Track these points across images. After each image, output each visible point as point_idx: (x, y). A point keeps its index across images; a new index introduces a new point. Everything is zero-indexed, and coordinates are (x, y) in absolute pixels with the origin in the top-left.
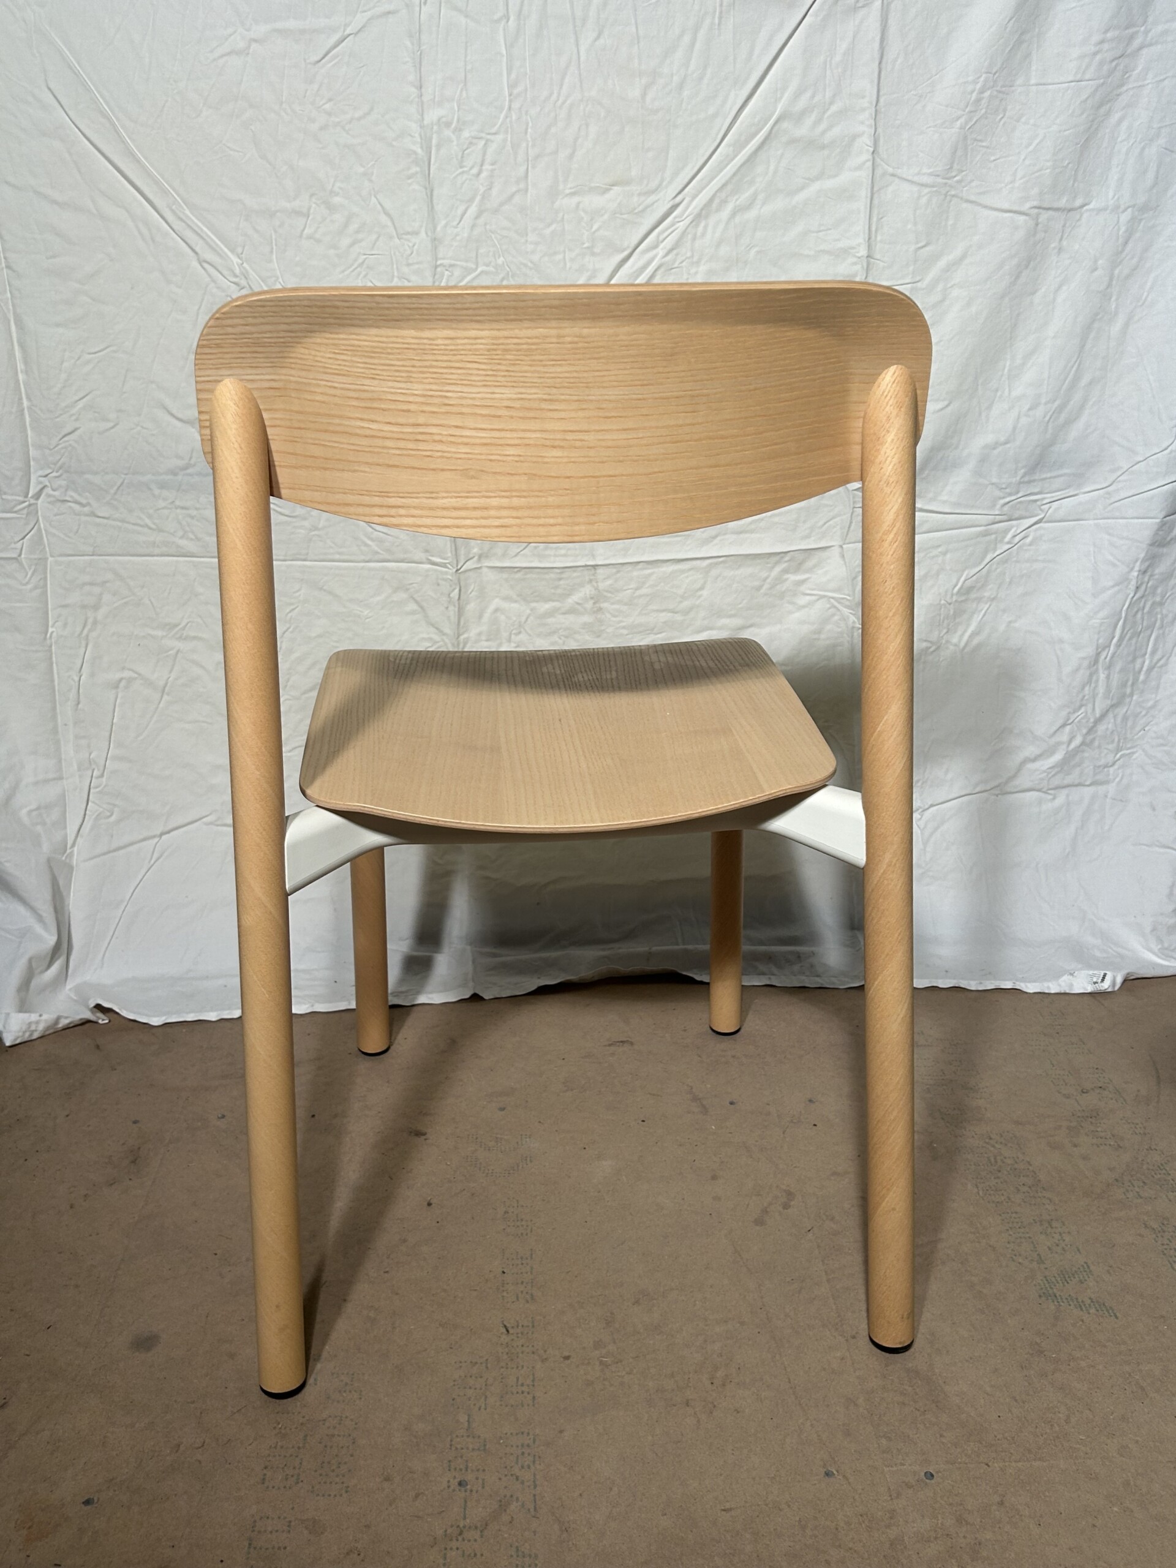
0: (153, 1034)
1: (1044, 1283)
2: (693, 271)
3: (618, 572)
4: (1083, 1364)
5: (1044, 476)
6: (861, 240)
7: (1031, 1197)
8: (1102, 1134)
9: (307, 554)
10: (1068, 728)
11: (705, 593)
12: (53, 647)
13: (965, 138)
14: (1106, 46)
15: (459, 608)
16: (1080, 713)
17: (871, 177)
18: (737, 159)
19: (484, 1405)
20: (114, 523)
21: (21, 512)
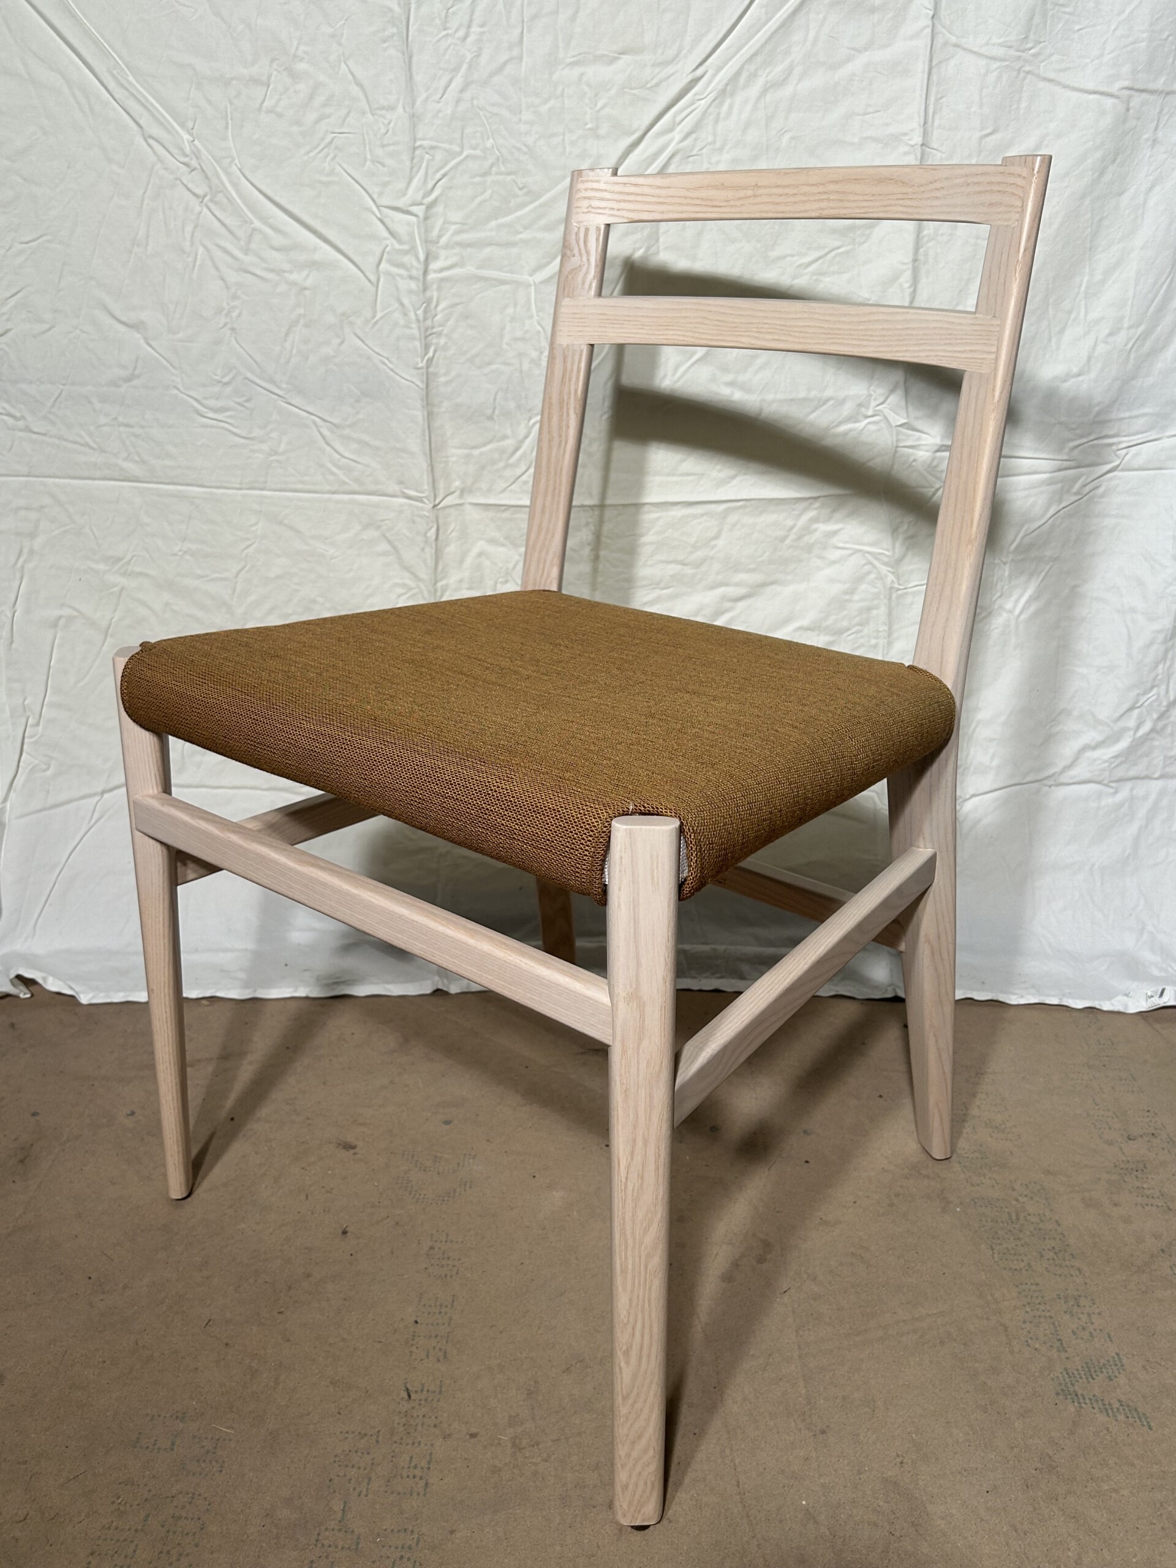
1: (1063, 1376)
2: (714, 159)
4: (1105, 1487)
5: (1122, 415)
6: (915, 124)
8: (1150, 1192)
9: (266, 482)
10: (1136, 712)
11: (720, 542)
15: (436, 550)
16: (1150, 695)
17: (929, 46)
18: (770, 24)
19: (365, 1490)
20: (51, 440)
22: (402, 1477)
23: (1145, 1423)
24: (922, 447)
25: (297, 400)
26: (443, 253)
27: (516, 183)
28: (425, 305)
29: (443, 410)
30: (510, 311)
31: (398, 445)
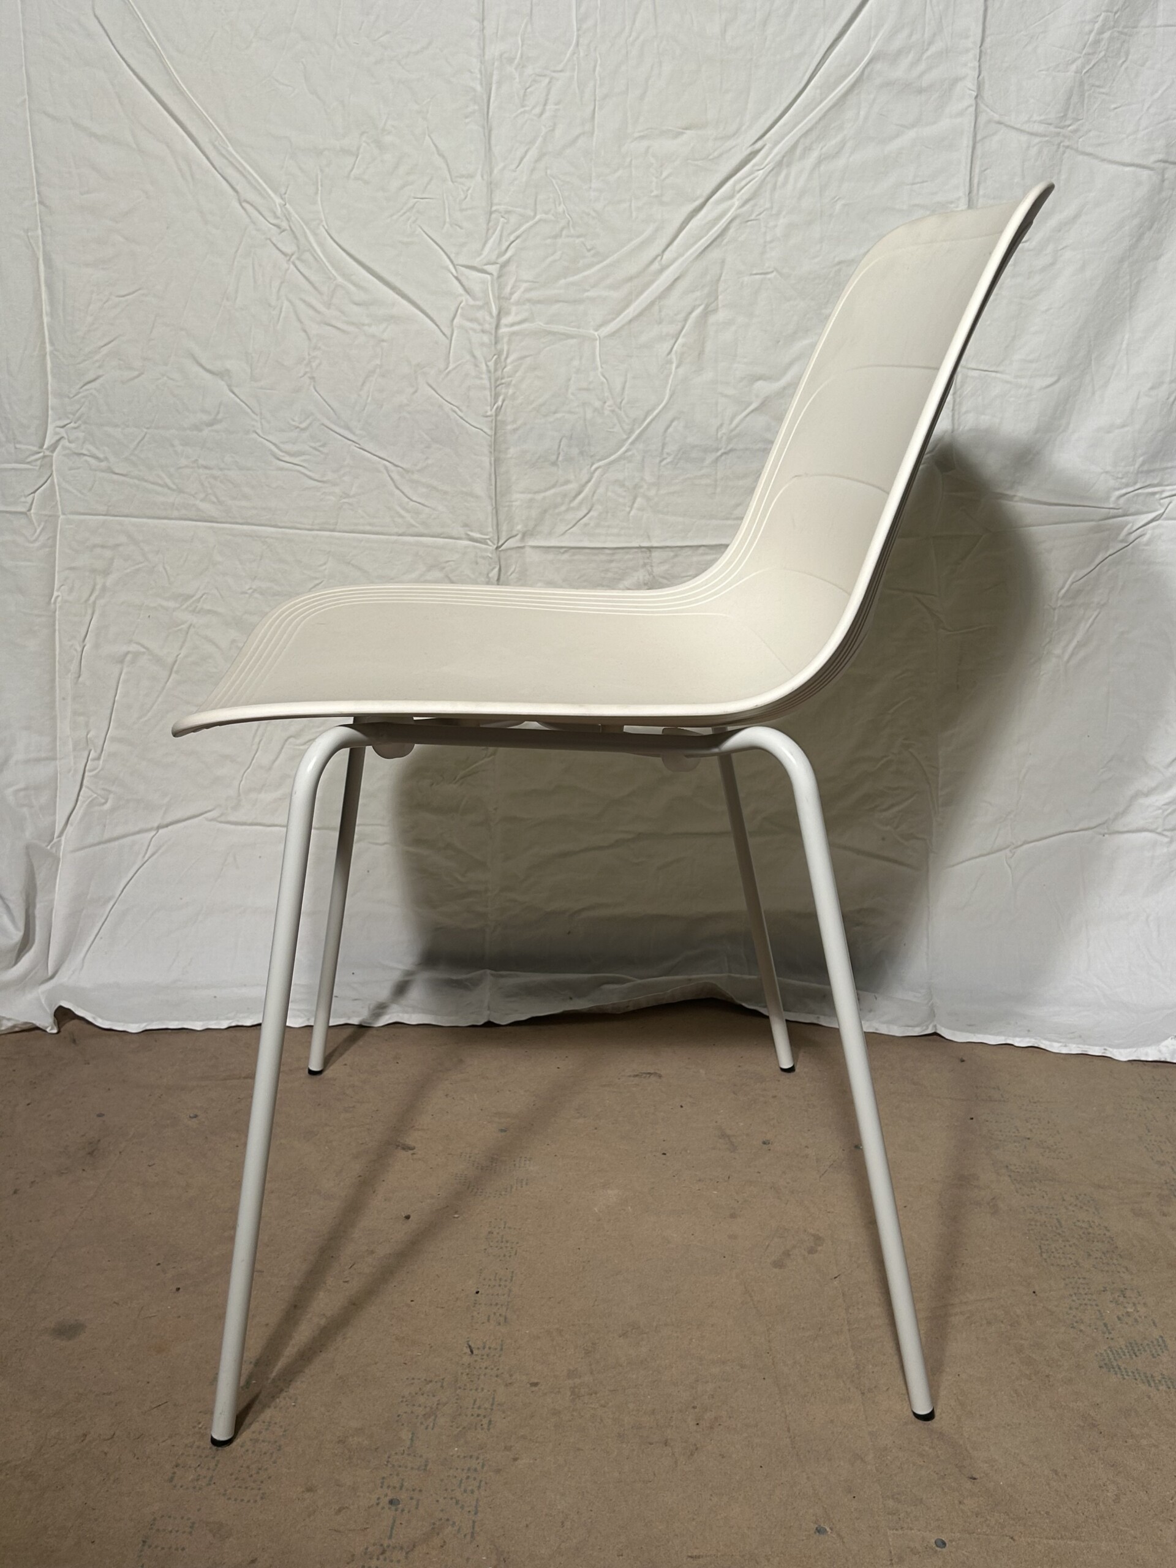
1: (1107, 1354)
2: (771, 224)
3: (676, 556)
4: (1144, 1442)
5: (1165, 465)
6: (961, 193)
7: (1103, 1264)
9: (336, 524)
12: (57, 613)
13: (1082, 83)
17: (973, 124)
18: (824, 103)
19: (432, 1424)
20: (131, 481)
21: (34, 464)
22: (466, 1416)
25: (370, 446)
26: (514, 309)
27: (585, 245)
28: (495, 357)
29: (509, 456)
30: (576, 363)
31: (464, 489)
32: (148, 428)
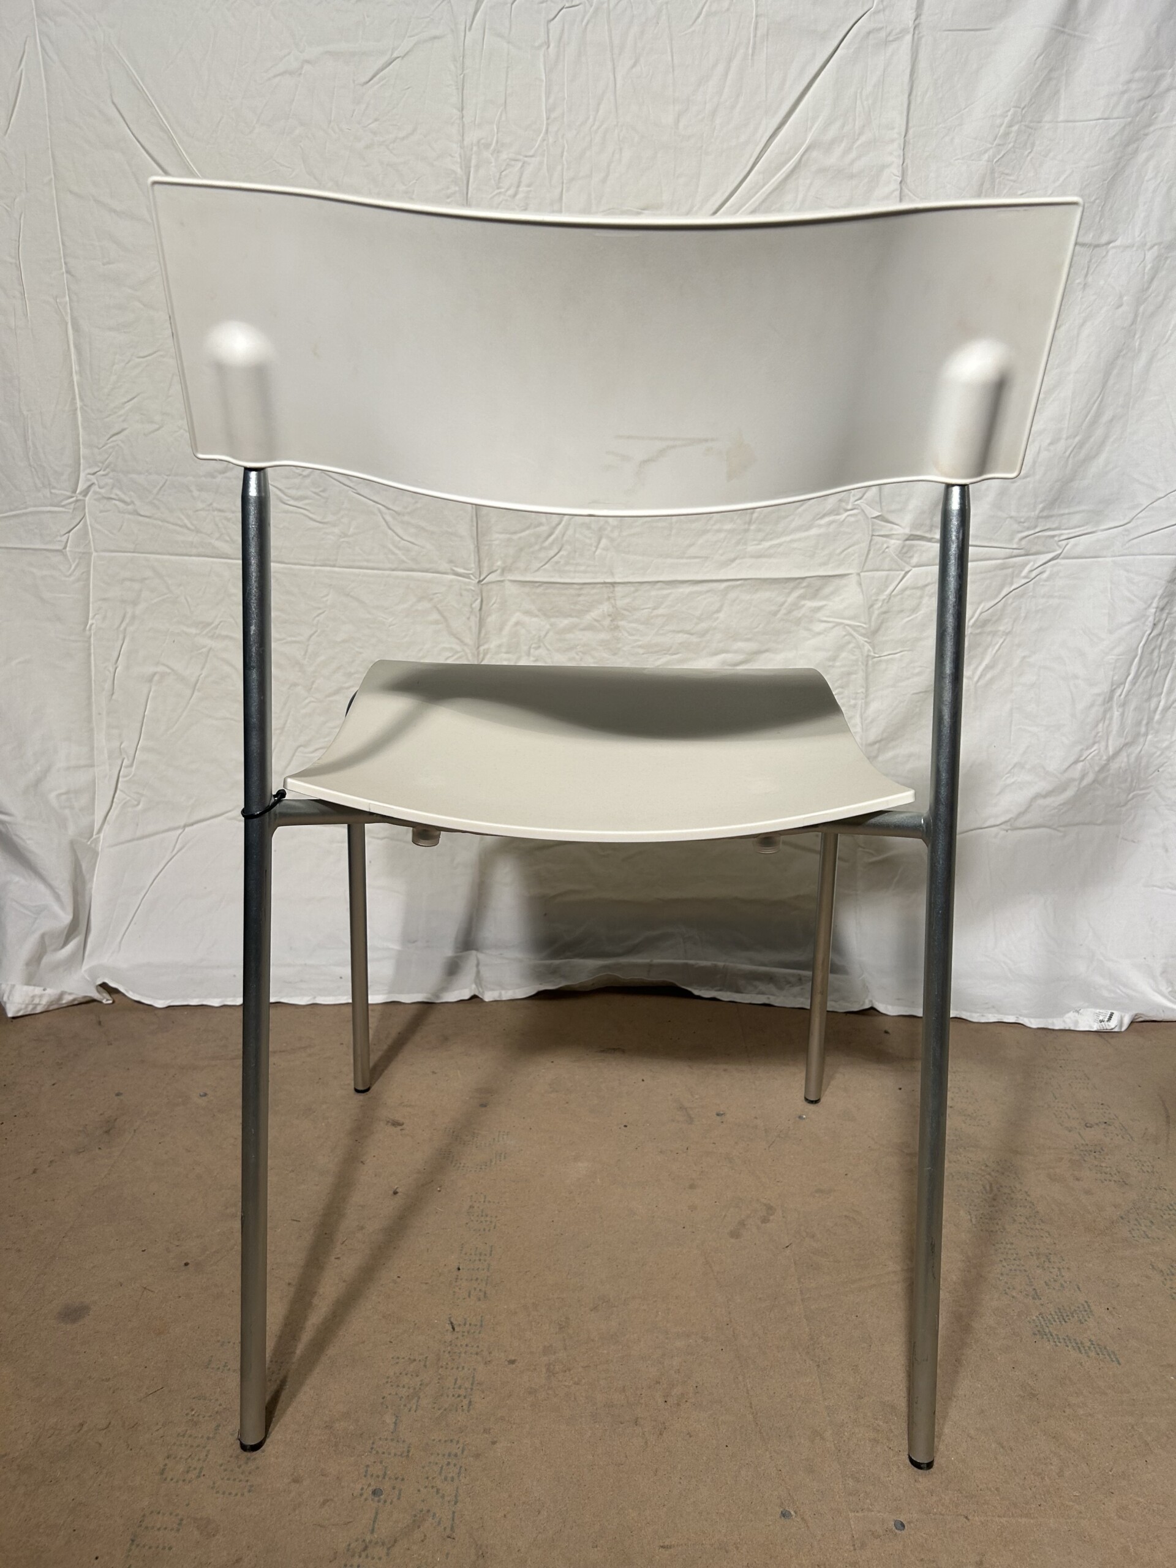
0: (155, 1014)
1: (1039, 1320)
3: (637, 591)
4: (1081, 1412)
5: (1062, 512)
7: (1028, 1229)
8: (1108, 1169)
9: (336, 560)
10: (1080, 765)
11: (721, 615)
12: (92, 639)
13: (993, 171)
14: (1134, 86)
15: (480, 619)
16: (1093, 750)
18: (766, 187)
19: (414, 1407)
20: (155, 522)
21: (68, 507)
22: (448, 1396)
23: (1114, 1359)
24: (893, 537)
25: (366, 490)
31: (450, 530)
32: (167, 476)
